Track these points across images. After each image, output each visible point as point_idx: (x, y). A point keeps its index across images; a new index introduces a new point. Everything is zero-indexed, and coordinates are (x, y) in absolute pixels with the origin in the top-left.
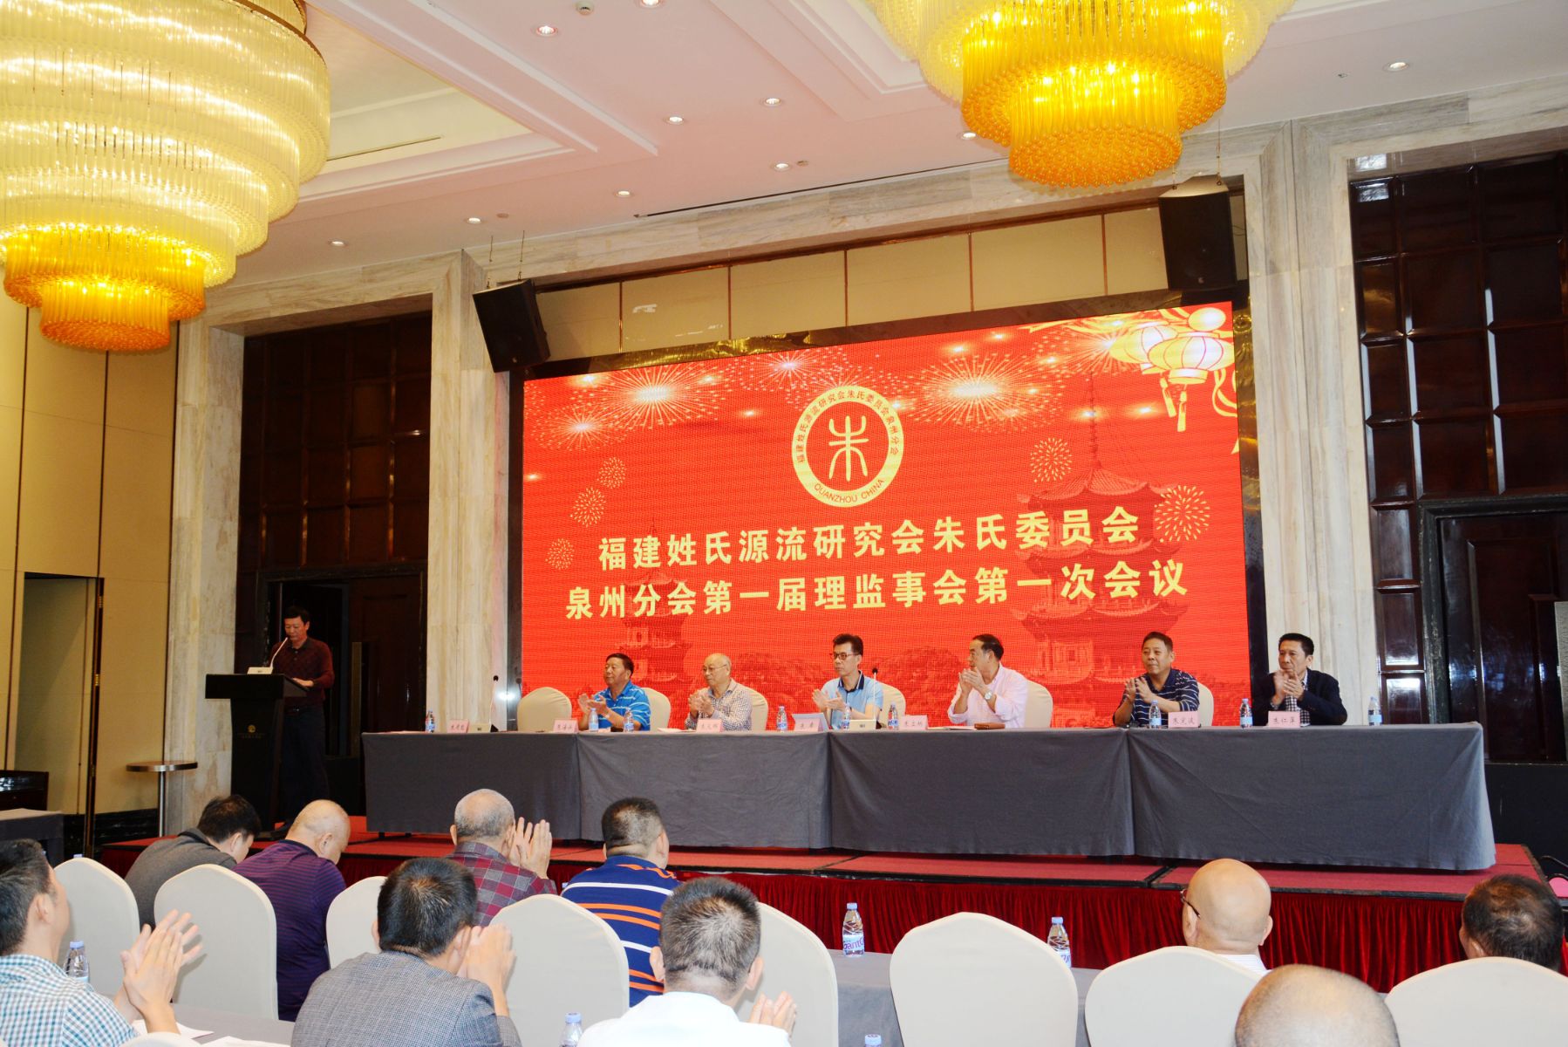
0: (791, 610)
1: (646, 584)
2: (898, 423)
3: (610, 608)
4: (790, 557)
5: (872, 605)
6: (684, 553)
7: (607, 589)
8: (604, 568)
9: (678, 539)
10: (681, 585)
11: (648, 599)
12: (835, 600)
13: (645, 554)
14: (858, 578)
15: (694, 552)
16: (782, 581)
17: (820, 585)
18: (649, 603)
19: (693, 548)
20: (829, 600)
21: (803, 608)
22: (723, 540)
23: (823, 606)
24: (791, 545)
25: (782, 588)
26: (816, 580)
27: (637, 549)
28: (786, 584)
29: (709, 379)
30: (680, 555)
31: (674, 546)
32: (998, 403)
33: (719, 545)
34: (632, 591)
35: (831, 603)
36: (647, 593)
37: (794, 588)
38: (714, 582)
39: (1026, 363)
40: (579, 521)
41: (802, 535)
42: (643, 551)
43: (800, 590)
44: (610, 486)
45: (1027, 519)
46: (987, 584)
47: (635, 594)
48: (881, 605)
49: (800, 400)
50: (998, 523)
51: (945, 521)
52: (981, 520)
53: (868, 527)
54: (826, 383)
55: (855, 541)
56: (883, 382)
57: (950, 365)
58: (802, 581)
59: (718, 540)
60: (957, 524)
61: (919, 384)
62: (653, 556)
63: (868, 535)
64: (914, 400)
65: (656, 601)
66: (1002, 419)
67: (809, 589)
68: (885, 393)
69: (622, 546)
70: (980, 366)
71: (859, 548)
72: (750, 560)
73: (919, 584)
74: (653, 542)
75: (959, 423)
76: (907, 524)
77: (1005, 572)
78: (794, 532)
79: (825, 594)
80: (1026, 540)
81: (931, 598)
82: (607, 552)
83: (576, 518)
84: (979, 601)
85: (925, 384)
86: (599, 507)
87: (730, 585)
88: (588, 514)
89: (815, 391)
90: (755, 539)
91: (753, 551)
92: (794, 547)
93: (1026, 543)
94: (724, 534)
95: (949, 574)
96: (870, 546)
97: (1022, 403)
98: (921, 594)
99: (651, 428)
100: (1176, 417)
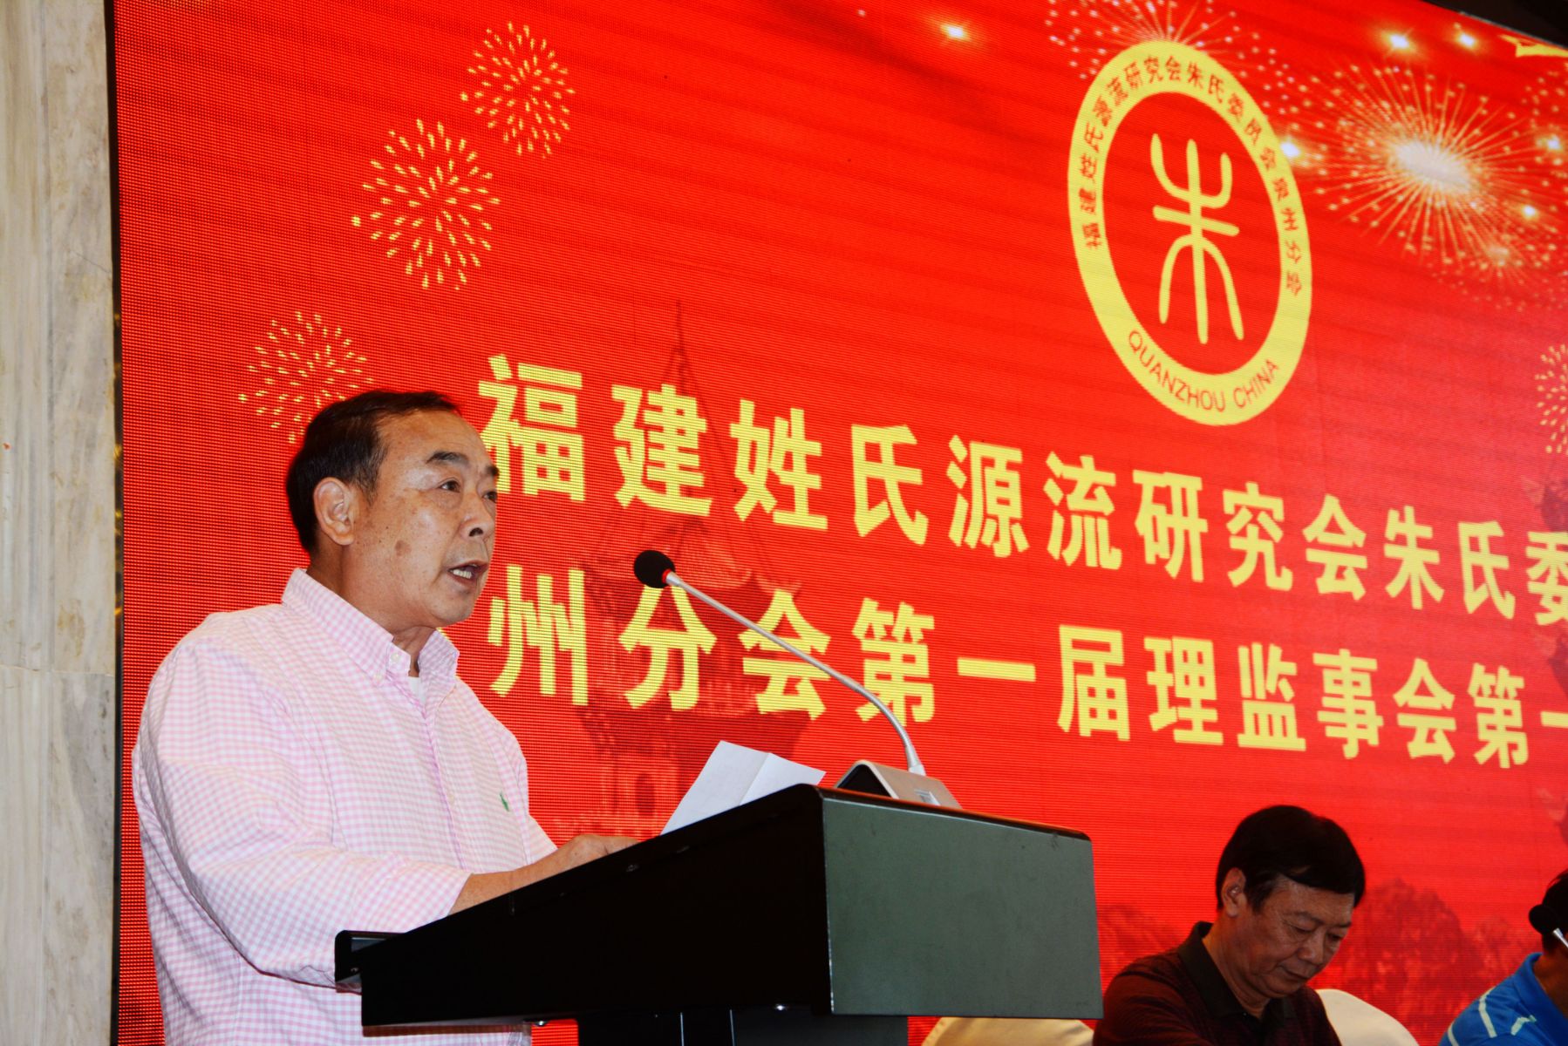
0: (1094, 733)
2: (1294, 200)
3: (531, 656)
4: (1082, 555)
5: (1279, 742)
6: (785, 478)
7: (515, 576)
9: (764, 419)
10: (782, 603)
11: (671, 638)
12: (1197, 714)
13: (655, 455)
14: (1243, 652)
15: (815, 481)
16: (1068, 634)
17: (1160, 661)
18: (676, 657)
19: (812, 464)
20: (1184, 713)
21: (1124, 734)
22: (903, 455)
23: (1168, 730)
24: (1082, 513)
25: (1069, 657)
26: (1150, 643)
27: (624, 429)
28: (1077, 644)
30: (773, 483)
31: (754, 445)
32: (1474, 220)
33: (894, 475)
34: (611, 606)
35: (1186, 725)
36: (666, 617)
37: (1098, 660)
38: (883, 607)
39: (1516, 134)
40: (391, 253)
41: (1108, 489)
42: (648, 445)
43: (1112, 671)
44: (513, 142)
45: (1543, 546)
46: (1490, 711)
47: (625, 614)
48: (1298, 744)
49: (1079, 41)
50: (1496, 546)
51: (1402, 518)
52: (1466, 530)
53: (1252, 495)
54: (1140, 17)
55: (1228, 534)
56: (1261, 68)
57: (1386, 77)
58: (1115, 638)
59: (887, 454)
60: (1426, 532)
61: (1330, 104)
62: (683, 468)
63: (1254, 521)
64: (1324, 147)
65: (701, 652)
66: (1484, 266)
67: (1136, 666)
68: (1266, 104)
69: (569, 403)
70: (1438, 106)
71: (1240, 557)
72: (980, 544)
73: (1366, 690)
74: (680, 412)
75: (1409, 247)
76: (1331, 507)
77: (1519, 682)
78: (1086, 473)
79: (1171, 690)
80: (1546, 602)
81: (1395, 736)
82: (512, 417)
83: (375, 236)
84: (1482, 756)
85: (1343, 109)
86: (472, 215)
87: (928, 622)
88: (427, 232)
89: (1116, 29)
90: (988, 470)
91: (986, 516)
92: (1089, 521)
93: (1544, 610)
94: (904, 435)
95: (1421, 670)
96: (1261, 557)
97: (1516, 237)
98: (1375, 722)
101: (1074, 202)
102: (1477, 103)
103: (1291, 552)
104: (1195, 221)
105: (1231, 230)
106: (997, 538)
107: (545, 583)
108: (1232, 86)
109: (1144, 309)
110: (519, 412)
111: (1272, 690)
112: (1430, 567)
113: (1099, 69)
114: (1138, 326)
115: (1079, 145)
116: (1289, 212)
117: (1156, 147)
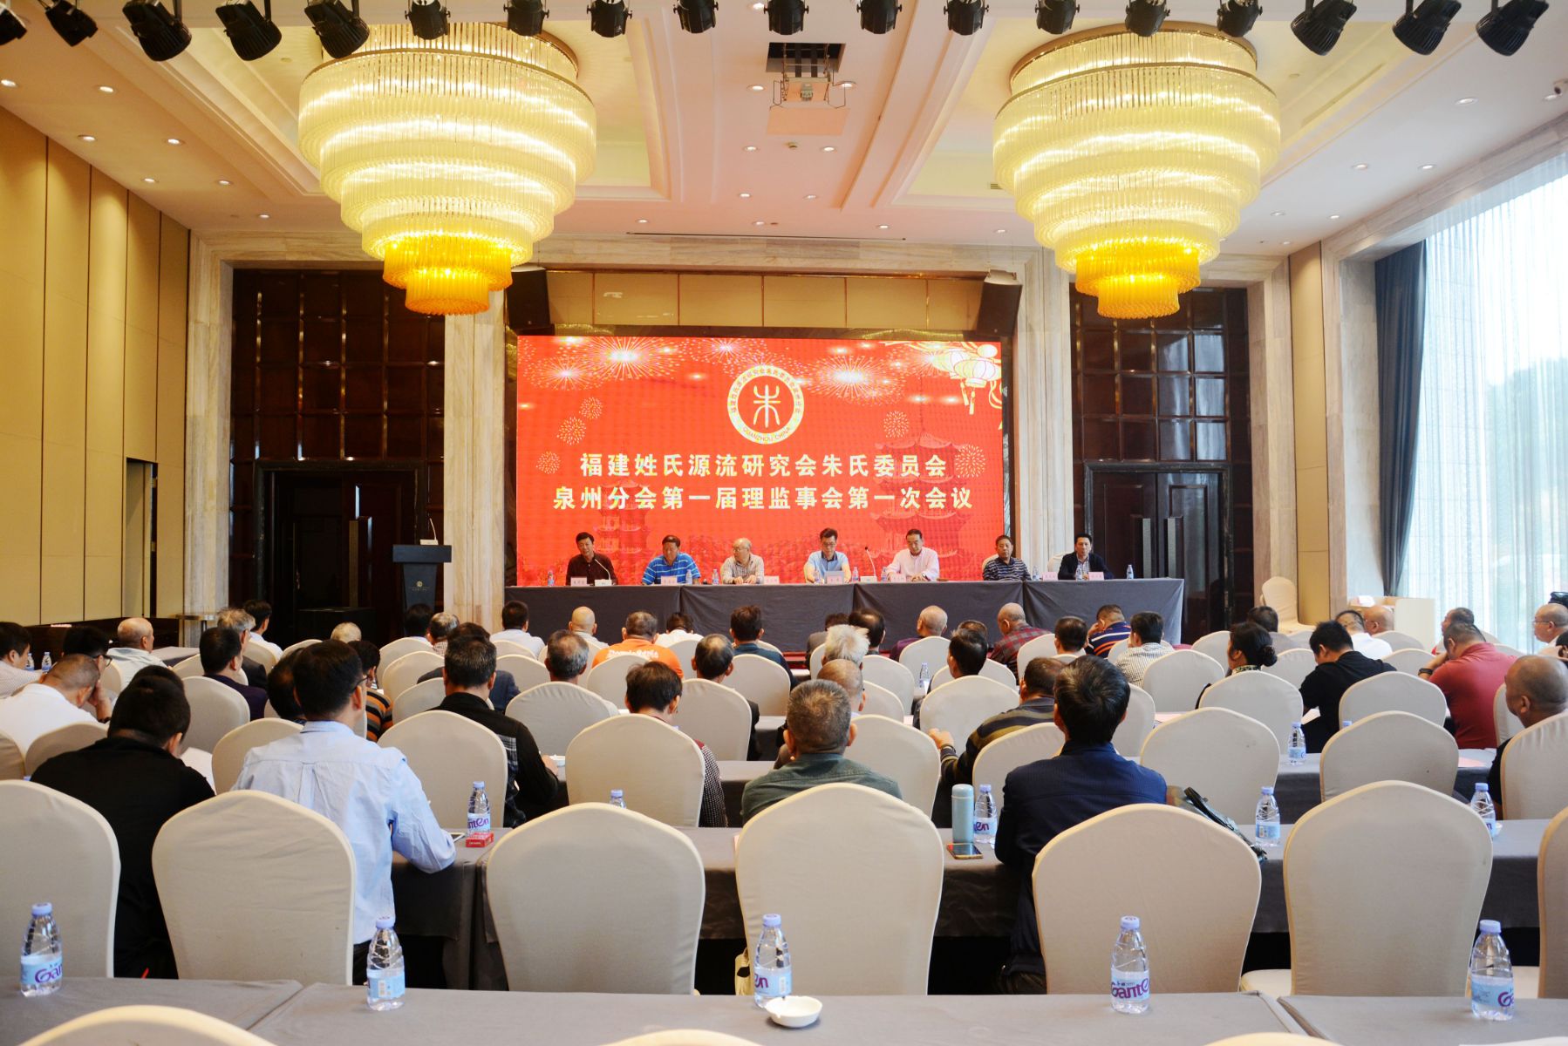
0: (726, 508)
1: (618, 487)
2: (800, 393)
3: (589, 503)
4: (726, 474)
5: (781, 507)
6: (648, 467)
7: (587, 489)
8: (585, 474)
9: (643, 457)
10: (645, 489)
11: (620, 497)
12: (757, 503)
13: (617, 466)
14: (773, 490)
15: (655, 467)
16: (719, 489)
17: (747, 493)
18: (620, 500)
19: (654, 464)
20: (752, 503)
21: (734, 507)
22: (677, 459)
23: (748, 507)
24: (726, 466)
25: (719, 493)
26: (743, 490)
27: (611, 462)
28: (722, 491)
29: (667, 350)
30: (644, 468)
31: (640, 462)
32: (865, 386)
33: (674, 463)
34: (606, 492)
35: (754, 505)
36: (619, 493)
37: (729, 494)
38: (670, 488)
39: (884, 364)
40: (565, 440)
41: (734, 460)
42: (615, 464)
43: (732, 495)
44: (589, 417)
45: (882, 458)
46: (856, 497)
47: (609, 493)
48: (788, 507)
49: (735, 371)
50: (864, 460)
51: (830, 457)
52: (852, 458)
53: (780, 457)
54: (753, 362)
55: (770, 466)
56: (792, 366)
57: (836, 359)
58: (736, 489)
59: (673, 459)
60: (838, 459)
61: (815, 369)
62: (623, 468)
63: (779, 462)
64: (813, 378)
65: (626, 499)
66: (870, 396)
67: (740, 494)
68: (792, 372)
69: (599, 459)
70: (855, 363)
71: (774, 470)
72: (697, 474)
73: (812, 495)
74: (623, 458)
75: (840, 396)
76: (806, 457)
77: (867, 490)
78: (728, 457)
79: (749, 498)
80: (880, 471)
81: (821, 504)
82: (587, 463)
83: (562, 438)
84: (849, 507)
85: (818, 369)
86: (580, 431)
87: (681, 490)
88: (571, 436)
89: (745, 366)
90: (701, 460)
91: (699, 469)
92: (728, 467)
93: (880, 473)
94: (679, 456)
95: (831, 489)
96: (781, 469)
97: (879, 388)
98: (814, 501)
99: (622, 379)
100: (969, 406)
102: (869, 359)
103: (791, 467)
106: (702, 472)
107: (593, 490)
110: (589, 462)
111: (781, 496)
112: (838, 467)
113: (739, 375)
115: (732, 392)
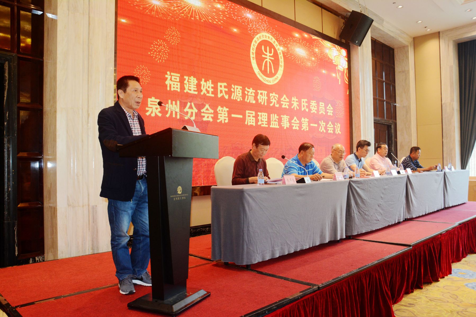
0: (250, 125)
1: (191, 102)
2: (282, 55)
3: (172, 112)
4: (250, 101)
5: (275, 127)
6: (208, 89)
7: (170, 101)
8: (168, 89)
9: (205, 81)
10: (207, 106)
12: (265, 123)
14: (271, 115)
15: (212, 90)
16: (247, 112)
17: (260, 116)
18: (192, 113)
19: (212, 88)
20: (263, 122)
21: (254, 124)
22: (225, 87)
23: (261, 124)
24: (250, 96)
25: (247, 114)
26: (259, 113)
27: (186, 82)
28: (249, 113)
29: (219, 6)
30: (206, 90)
31: (204, 85)
32: (306, 59)
33: (224, 89)
34: (183, 106)
35: (263, 124)
36: (191, 107)
37: (251, 115)
38: (221, 107)
39: (312, 48)
40: (154, 58)
41: (254, 92)
42: (189, 84)
43: (253, 117)
44: (172, 43)
45: (312, 102)
46: (304, 124)
47: (185, 107)
48: (278, 127)
49: (253, 32)
50: (306, 102)
51: (294, 98)
52: (303, 100)
53: (274, 94)
54: (261, 29)
55: (270, 99)
56: (278, 37)
57: (295, 40)
58: (254, 112)
59: (223, 86)
60: (297, 100)
61: (287, 43)
62: (194, 88)
63: (274, 98)
64: (286, 48)
65: (195, 112)
66: (307, 65)
67: (256, 116)
68: (278, 42)
69: (178, 78)
70: (302, 44)
71: (272, 102)
72: (235, 99)
73: (288, 120)
74: (194, 80)
75: (297, 62)
76: (285, 96)
77: (308, 120)
78: (251, 90)
79: (261, 120)
80: (312, 110)
81: (291, 126)
82: (170, 80)
83: (152, 55)
84: (302, 129)
85: (289, 43)
86: (165, 53)
87: (228, 109)
88: (159, 55)
89: (258, 31)
90: (237, 90)
91: (236, 95)
92: (251, 97)
93: (312, 111)
94: (225, 84)
95: (295, 118)
96: (275, 102)
97: (311, 62)
98: (288, 124)
99: (193, 19)
100: (339, 79)
101: (251, 54)
102: (307, 44)
103: (279, 102)
104: (268, 57)
105: (273, 59)
106: (238, 98)
107: (174, 102)
108: (274, 39)
109: (260, 68)
110: (171, 79)
111: (275, 120)
112: (297, 104)
113: (255, 36)
114: (259, 71)
116: (281, 57)
117: (263, 47)
